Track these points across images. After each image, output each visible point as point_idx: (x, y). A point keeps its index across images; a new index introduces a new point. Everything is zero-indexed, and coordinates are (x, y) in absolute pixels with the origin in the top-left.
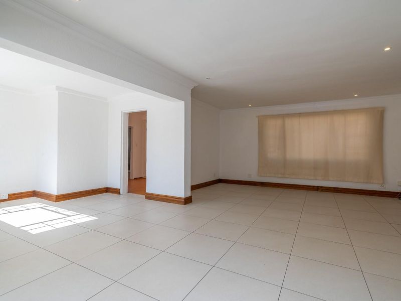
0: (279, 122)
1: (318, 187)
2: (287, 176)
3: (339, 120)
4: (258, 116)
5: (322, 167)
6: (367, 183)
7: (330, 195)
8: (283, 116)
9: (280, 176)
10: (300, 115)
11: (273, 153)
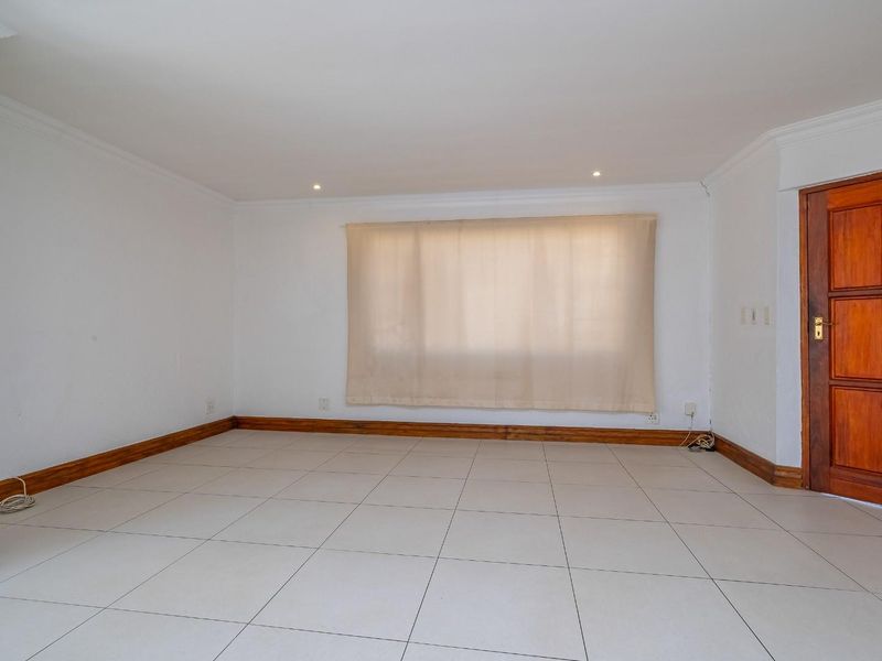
0: (404, 243)
1: (506, 427)
2: (427, 401)
3: (554, 243)
4: (347, 225)
5: (517, 371)
6: (620, 412)
7: (535, 449)
8: (418, 227)
9: (407, 401)
10: (460, 225)
11: (388, 336)
